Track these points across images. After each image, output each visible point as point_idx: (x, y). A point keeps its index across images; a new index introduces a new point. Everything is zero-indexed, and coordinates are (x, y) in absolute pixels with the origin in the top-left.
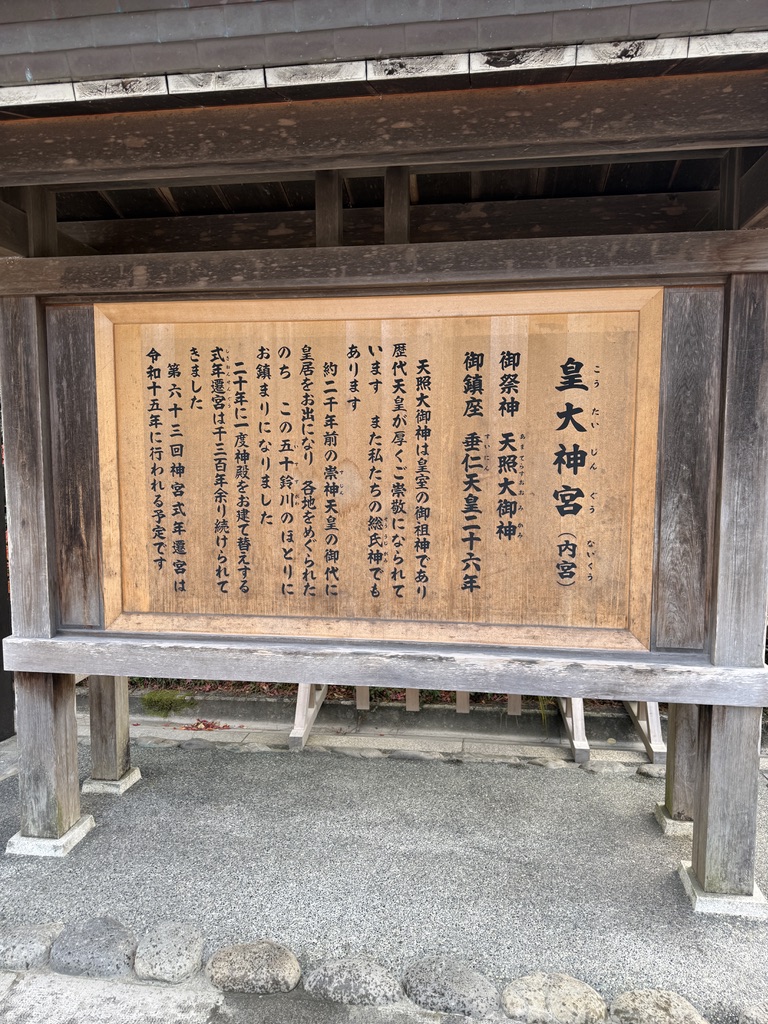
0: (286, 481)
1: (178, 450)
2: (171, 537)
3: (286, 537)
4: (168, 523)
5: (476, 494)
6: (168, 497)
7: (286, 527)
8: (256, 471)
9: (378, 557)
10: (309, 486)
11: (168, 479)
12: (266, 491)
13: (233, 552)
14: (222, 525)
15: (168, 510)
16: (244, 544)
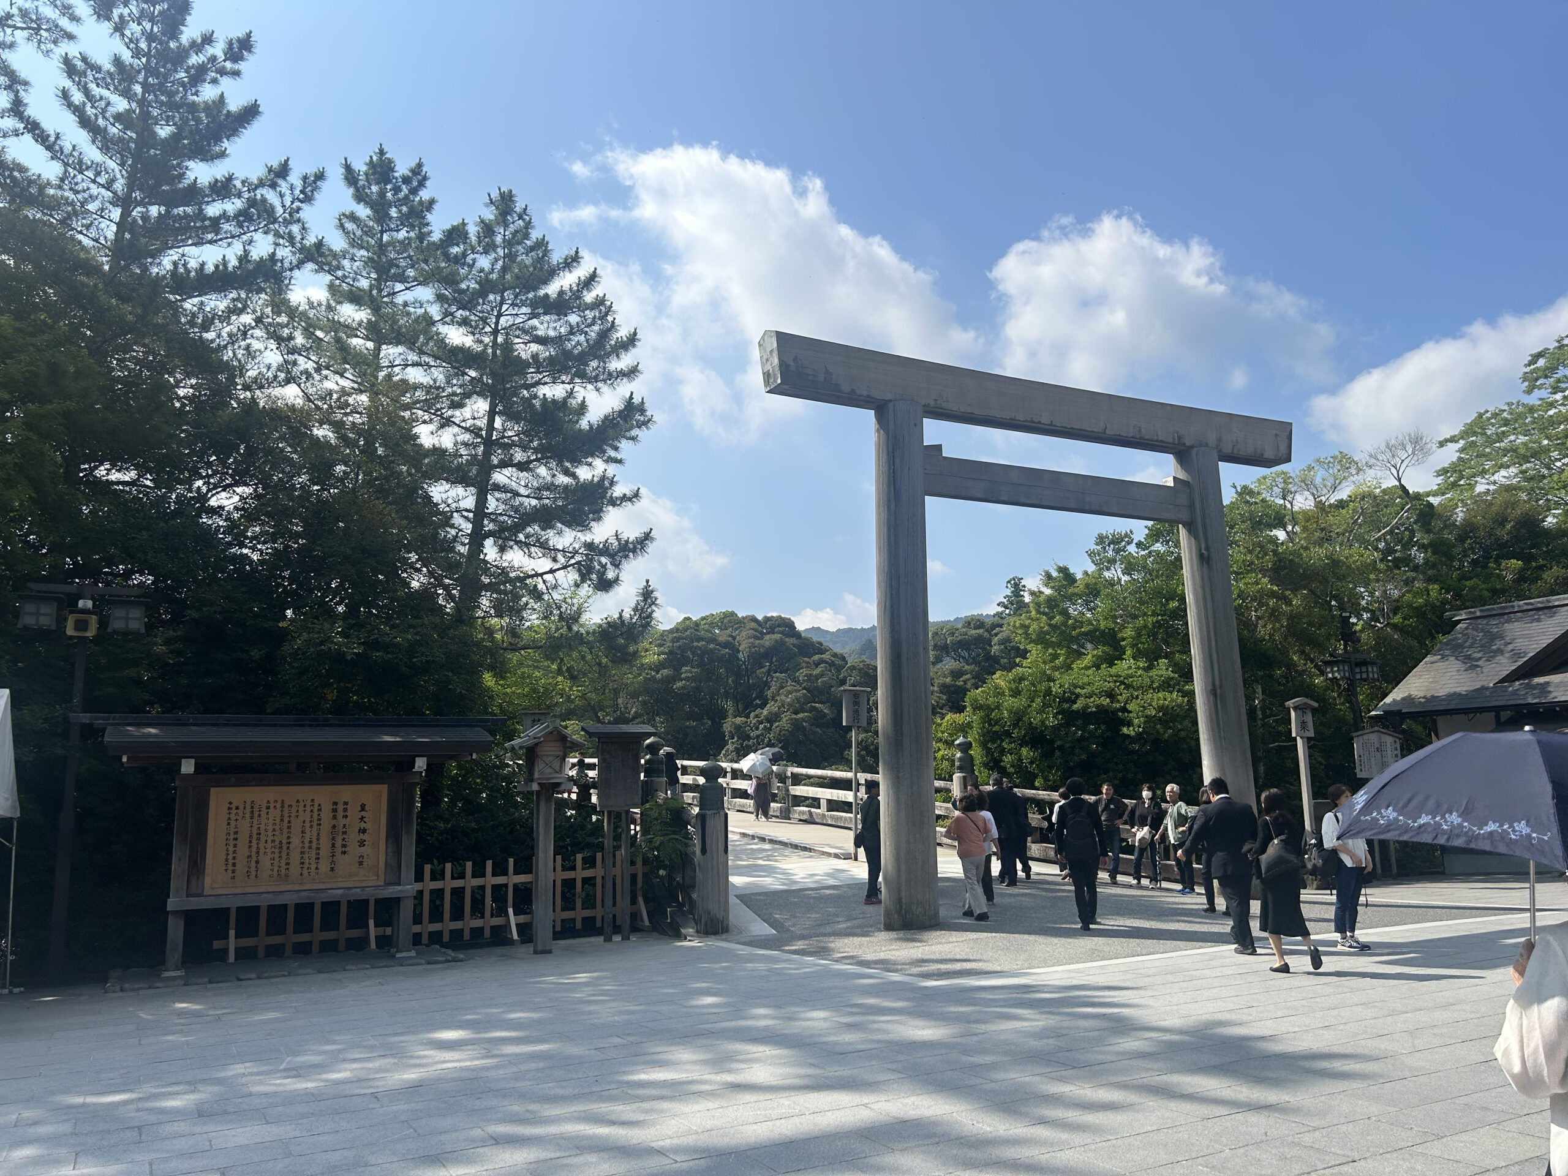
0: (273, 841)
1: (236, 833)
2: (231, 861)
3: (272, 859)
4: (230, 857)
5: (335, 842)
6: (231, 849)
7: (272, 856)
8: (263, 838)
9: (303, 863)
10: (281, 843)
11: (232, 843)
12: (266, 845)
13: (253, 864)
14: (250, 856)
15: (231, 852)
16: (257, 862)
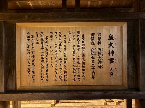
0: (56, 58)
1: (33, 52)
2: (31, 70)
3: (56, 69)
4: (31, 67)
5: (94, 60)
6: (31, 62)
7: (56, 67)
8: (50, 56)
9: (75, 72)
10: (61, 59)
11: (31, 58)
12: (52, 60)
14: (42, 67)
15: (31, 64)
16: (47, 71)
